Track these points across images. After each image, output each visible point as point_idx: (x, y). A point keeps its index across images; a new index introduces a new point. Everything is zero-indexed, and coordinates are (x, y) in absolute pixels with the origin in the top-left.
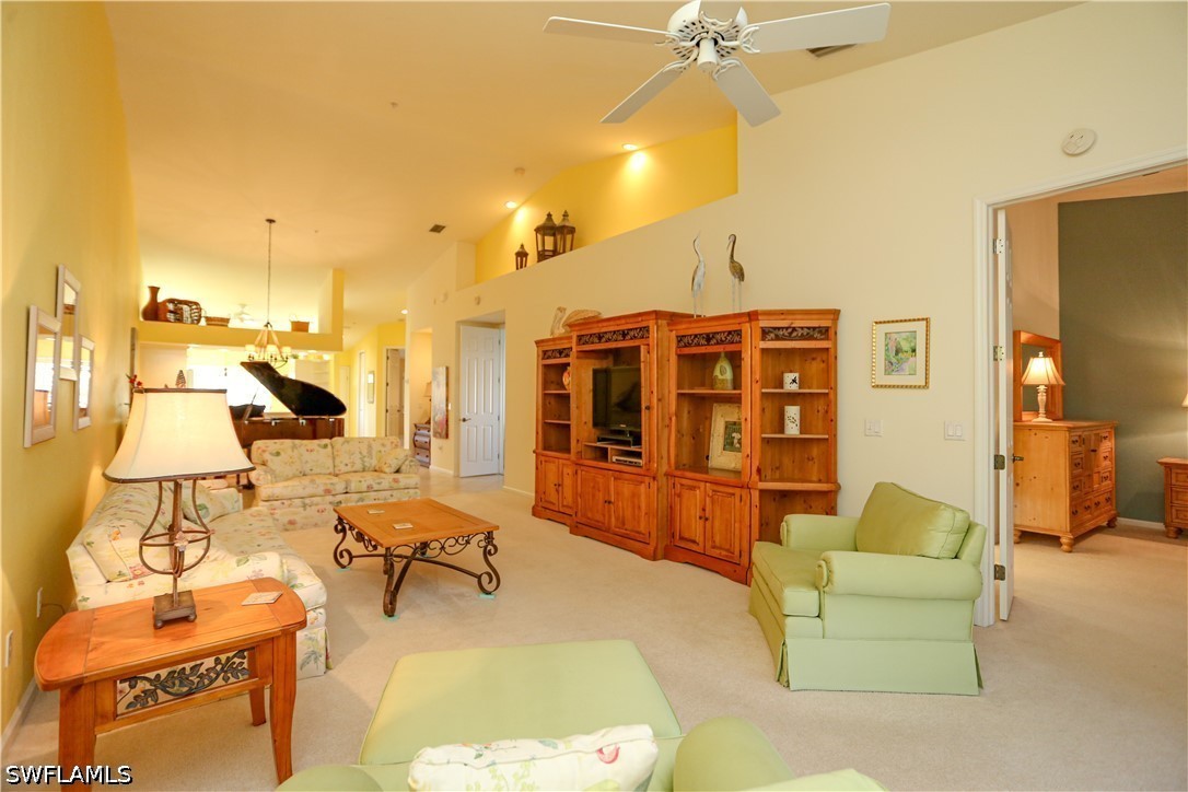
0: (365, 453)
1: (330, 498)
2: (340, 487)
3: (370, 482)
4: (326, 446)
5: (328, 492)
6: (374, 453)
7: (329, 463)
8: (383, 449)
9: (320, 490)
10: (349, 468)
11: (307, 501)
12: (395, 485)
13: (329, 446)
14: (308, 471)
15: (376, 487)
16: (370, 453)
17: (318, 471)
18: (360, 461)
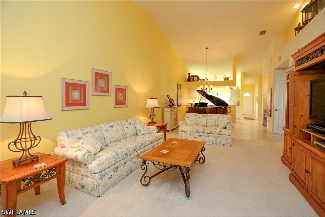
0: (216, 120)
1: (198, 134)
2: (201, 131)
3: (211, 130)
4: (205, 116)
5: (197, 131)
6: (220, 120)
7: (205, 122)
8: (223, 119)
9: (195, 130)
10: (211, 124)
11: (191, 133)
12: (221, 133)
13: (206, 117)
14: (198, 124)
15: (213, 132)
16: (218, 120)
17: (201, 124)
18: (214, 122)
